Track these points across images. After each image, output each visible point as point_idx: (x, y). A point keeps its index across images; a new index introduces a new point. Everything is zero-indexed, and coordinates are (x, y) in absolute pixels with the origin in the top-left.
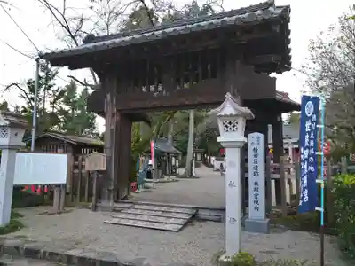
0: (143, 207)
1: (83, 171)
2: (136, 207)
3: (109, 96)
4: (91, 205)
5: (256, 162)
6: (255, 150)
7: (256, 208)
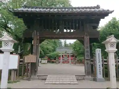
5: (99, 58)
6: (99, 54)
7: (100, 74)
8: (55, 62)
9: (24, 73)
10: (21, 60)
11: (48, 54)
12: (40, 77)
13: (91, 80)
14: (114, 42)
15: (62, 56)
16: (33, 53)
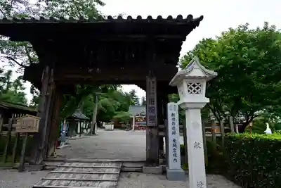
0: (74, 164)
1: (12, 132)
2: (67, 165)
3: (47, 68)
4: (18, 164)
5: (173, 124)
6: (173, 114)
7: (175, 160)
11: (116, 115)
13: (155, 174)
14: (200, 78)
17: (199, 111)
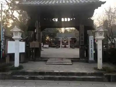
5: (91, 44)
6: (91, 41)
7: (92, 57)
8: (56, 47)
9: (30, 56)
10: (28, 45)
12: (42, 59)
14: (102, 31)
15: (62, 41)
16: (36, 40)
17: (101, 41)
